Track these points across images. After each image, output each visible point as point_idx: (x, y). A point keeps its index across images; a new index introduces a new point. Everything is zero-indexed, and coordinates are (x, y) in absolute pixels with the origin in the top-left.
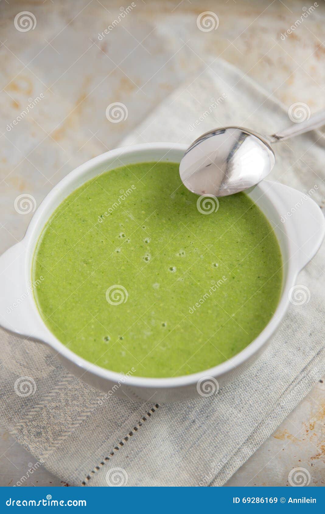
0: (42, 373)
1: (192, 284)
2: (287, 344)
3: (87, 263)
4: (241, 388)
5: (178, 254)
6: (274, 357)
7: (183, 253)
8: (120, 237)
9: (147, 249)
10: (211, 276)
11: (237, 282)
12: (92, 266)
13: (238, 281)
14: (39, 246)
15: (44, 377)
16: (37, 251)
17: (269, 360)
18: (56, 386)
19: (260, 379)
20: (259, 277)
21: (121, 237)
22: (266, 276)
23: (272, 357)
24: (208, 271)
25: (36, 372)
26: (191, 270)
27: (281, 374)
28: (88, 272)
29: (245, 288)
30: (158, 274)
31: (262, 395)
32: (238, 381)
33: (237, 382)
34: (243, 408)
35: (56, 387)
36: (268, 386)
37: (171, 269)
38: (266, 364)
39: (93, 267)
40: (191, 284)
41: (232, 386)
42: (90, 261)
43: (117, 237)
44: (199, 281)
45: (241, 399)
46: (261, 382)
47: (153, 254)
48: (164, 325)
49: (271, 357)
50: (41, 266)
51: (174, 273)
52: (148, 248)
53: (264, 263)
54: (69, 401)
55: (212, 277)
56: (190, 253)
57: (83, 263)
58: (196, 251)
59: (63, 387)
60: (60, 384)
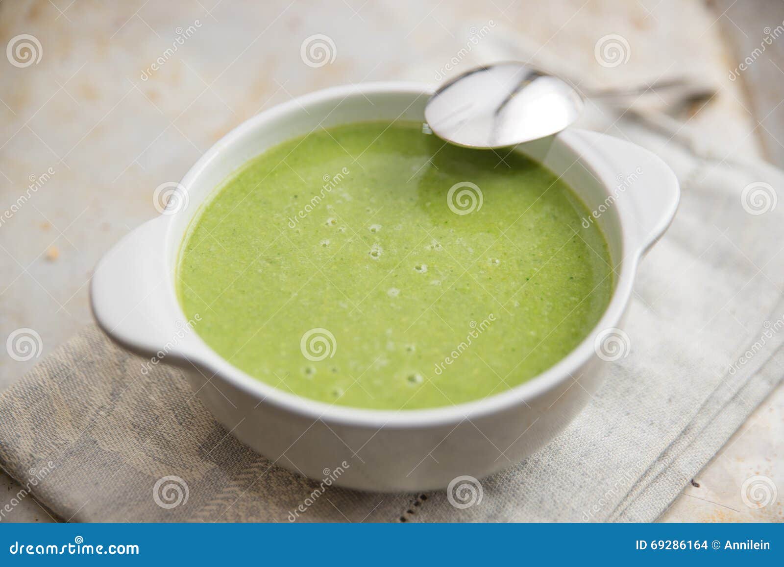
0: (193, 473)
1: (456, 289)
2: (630, 416)
3: (271, 263)
4: (554, 485)
5: (430, 246)
6: (609, 435)
7: (437, 246)
8: (327, 224)
9: (374, 240)
10: (488, 278)
11: (535, 285)
12: (280, 265)
13: (536, 283)
14: (188, 237)
15: (197, 479)
16: (185, 245)
17: (599, 440)
18: (217, 493)
19: (586, 468)
20: (572, 278)
21: (331, 224)
22: (584, 277)
23: (605, 436)
24: (483, 269)
25: (183, 471)
26: (452, 269)
27: (624, 460)
28: (274, 274)
29: (549, 294)
30: (396, 276)
31: (593, 494)
32: (547, 473)
33: (546, 475)
34: (559, 515)
35: (218, 496)
36: (603, 479)
37: (419, 268)
38: (594, 445)
39: (282, 267)
40: (454, 289)
41: (536, 482)
42: (277, 258)
43: (323, 224)
44: (468, 285)
45: (555, 501)
46: (589, 474)
47: (385, 247)
48: (409, 350)
49: (603, 435)
50: (191, 267)
51: (424, 273)
52: (377, 238)
53: (579, 257)
54: (242, 518)
55: (490, 278)
56: (450, 245)
57: (265, 262)
58: (460, 242)
59: (230, 495)
60: (225, 490)
